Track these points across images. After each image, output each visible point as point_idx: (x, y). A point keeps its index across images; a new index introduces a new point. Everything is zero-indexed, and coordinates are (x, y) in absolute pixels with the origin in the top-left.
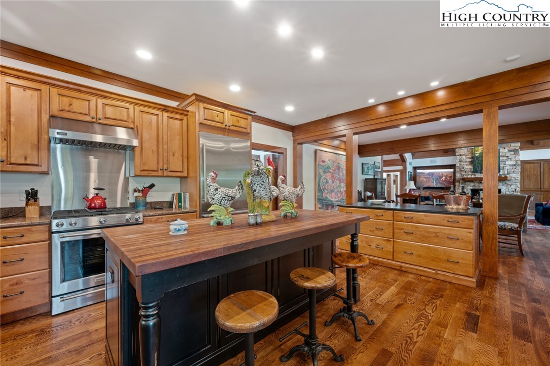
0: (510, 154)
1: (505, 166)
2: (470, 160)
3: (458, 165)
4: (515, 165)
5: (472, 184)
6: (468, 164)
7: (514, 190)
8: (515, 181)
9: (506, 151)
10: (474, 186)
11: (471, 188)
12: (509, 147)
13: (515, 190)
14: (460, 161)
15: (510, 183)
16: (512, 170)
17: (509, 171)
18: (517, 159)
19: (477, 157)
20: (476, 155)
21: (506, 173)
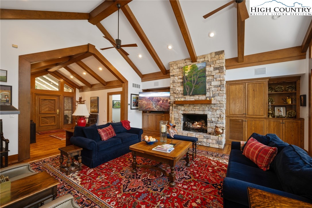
0: (215, 73)
1: (210, 87)
2: (181, 81)
3: (172, 87)
4: (220, 86)
5: (183, 108)
6: (180, 85)
7: (218, 116)
8: (219, 105)
9: (212, 69)
10: (184, 110)
11: (182, 112)
12: (215, 65)
13: (220, 116)
14: (174, 82)
15: (215, 108)
16: (218, 92)
17: (214, 93)
18: (221, 78)
19: (186, 77)
20: (186, 75)
21: (212, 95)
